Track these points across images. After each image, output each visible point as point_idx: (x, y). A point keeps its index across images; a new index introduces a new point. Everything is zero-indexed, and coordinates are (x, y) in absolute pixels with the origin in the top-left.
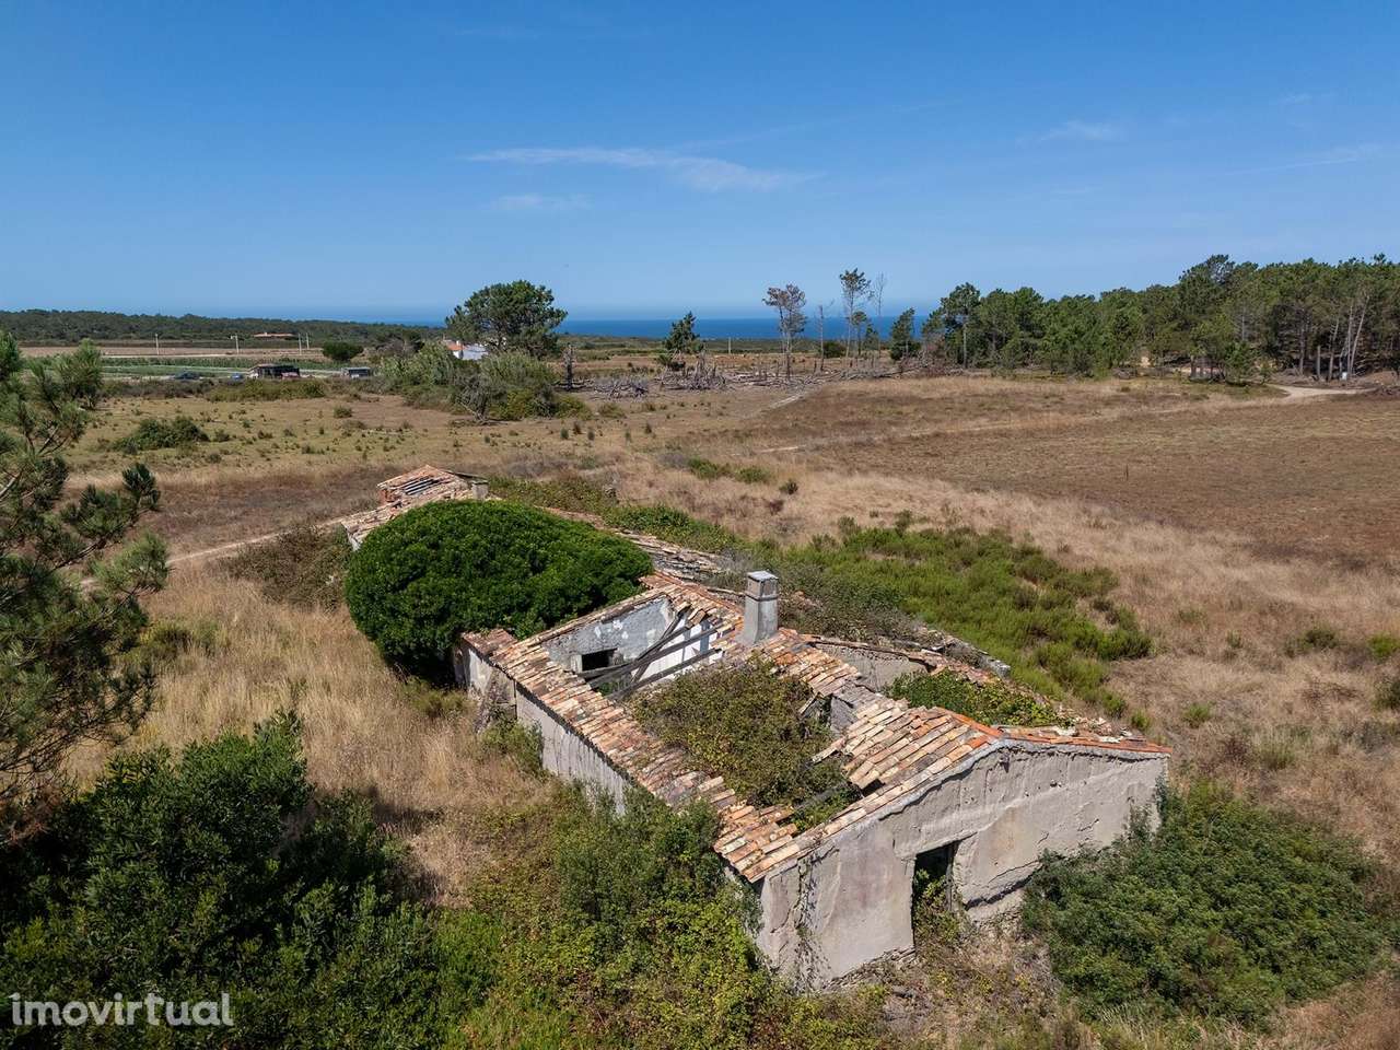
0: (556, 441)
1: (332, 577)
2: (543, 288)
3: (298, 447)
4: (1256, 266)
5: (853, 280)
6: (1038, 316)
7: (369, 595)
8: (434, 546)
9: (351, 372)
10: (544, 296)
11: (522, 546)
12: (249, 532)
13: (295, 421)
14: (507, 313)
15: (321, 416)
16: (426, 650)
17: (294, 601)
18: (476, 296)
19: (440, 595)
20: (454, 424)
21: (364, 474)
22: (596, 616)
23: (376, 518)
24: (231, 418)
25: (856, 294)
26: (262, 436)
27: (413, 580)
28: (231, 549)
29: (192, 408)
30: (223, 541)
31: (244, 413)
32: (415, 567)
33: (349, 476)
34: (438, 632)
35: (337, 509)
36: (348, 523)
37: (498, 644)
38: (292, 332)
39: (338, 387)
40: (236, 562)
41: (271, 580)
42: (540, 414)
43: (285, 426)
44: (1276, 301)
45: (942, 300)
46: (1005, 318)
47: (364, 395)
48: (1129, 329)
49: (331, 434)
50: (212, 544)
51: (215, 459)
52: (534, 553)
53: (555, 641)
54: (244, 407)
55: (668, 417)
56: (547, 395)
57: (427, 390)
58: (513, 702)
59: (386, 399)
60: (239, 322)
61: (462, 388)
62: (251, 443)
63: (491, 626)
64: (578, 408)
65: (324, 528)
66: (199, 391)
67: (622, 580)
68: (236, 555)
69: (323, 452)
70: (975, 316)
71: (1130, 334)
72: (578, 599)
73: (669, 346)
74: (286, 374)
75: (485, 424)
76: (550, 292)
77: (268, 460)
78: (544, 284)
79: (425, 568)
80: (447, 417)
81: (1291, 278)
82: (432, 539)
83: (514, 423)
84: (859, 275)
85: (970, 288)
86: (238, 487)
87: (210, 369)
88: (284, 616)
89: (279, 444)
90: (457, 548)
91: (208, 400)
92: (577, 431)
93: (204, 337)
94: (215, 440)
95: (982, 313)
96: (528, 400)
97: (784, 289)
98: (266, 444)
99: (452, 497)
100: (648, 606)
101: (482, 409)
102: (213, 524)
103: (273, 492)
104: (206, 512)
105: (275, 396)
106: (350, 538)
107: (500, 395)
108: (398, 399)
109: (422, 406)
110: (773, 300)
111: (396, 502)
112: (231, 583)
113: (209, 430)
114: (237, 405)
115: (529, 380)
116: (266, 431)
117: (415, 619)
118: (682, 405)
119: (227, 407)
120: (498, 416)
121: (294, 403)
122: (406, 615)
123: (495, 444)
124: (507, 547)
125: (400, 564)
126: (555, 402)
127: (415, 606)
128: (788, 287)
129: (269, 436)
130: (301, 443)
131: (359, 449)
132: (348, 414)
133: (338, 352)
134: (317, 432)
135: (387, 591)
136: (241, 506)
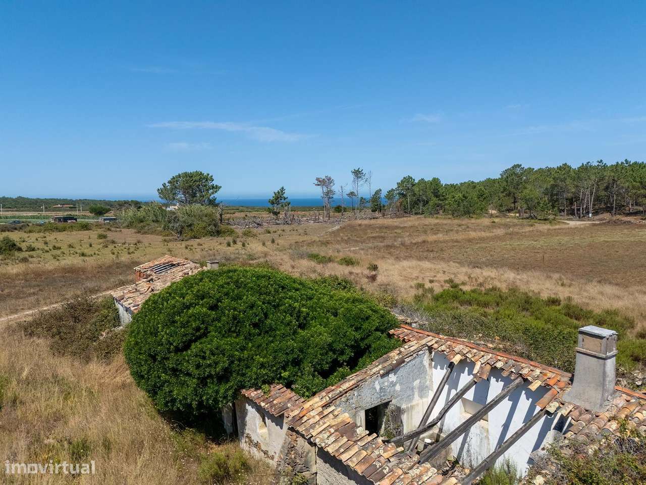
0: (224, 248)
1: (104, 334)
2: (208, 175)
3: (76, 253)
4: (534, 169)
5: (358, 173)
6: (441, 191)
7: (150, 355)
8: (213, 308)
9: (105, 220)
10: (208, 178)
11: (290, 305)
12: (42, 302)
13: (75, 241)
14: (190, 186)
15: (90, 238)
16: (209, 408)
17: (74, 354)
18: (174, 178)
19: (224, 355)
20: (165, 241)
21: (118, 265)
22: (374, 370)
23: (136, 289)
24: (37, 240)
25: (360, 179)
26: (55, 248)
27: (195, 341)
28: (27, 315)
29: (15, 236)
30: (22, 309)
31: (45, 237)
32: (198, 329)
33: (110, 267)
34: (222, 391)
35: (104, 286)
36: (116, 293)
37: (286, 404)
38: (73, 204)
39: (98, 226)
40: (31, 325)
41: (58, 337)
42: (211, 235)
43: (69, 243)
44: (552, 182)
45: (397, 183)
46: (426, 192)
47: (112, 229)
48: (485, 196)
49: (96, 247)
50: (16, 311)
51: (25, 260)
52: (299, 311)
53: (343, 399)
54: (45, 235)
55: (280, 236)
56: (215, 225)
57: (148, 225)
58: (314, 470)
59: (125, 231)
60: (45, 200)
61: (169, 222)
62: (48, 252)
63: (270, 382)
64: (231, 232)
65: (98, 298)
66: (20, 228)
67: (379, 333)
68: (30, 319)
69: (92, 256)
70: (413, 191)
71: (485, 198)
72: (342, 353)
73: (273, 203)
74: (70, 221)
75: (183, 240)
76: (212, 176)
77: (58, 260)
78: (208, 173)
79: (206, 328)
80: (160, 238)
81: (558, 172)
82: (212, 302)
83: (198, 240)
84: (360, 170)
85: (410, 178)
86: (38, 275)
87: (29, 220)
88: (65, 367)
89: (65, 252)
90: (235, 309)
91: (25, 232)
92: (235, 242)
93: (27, 207)
94: (26, 251)
95: (416, 189)
96: (205, 228)
97: (324, 178)
98: (58, 252)
99: (190, 274)
100: (415, 358)
101: (181, 233)
102: (17, 298)
103: (61, 277)
104: (13, 291)
105: (64, 229)
106: (117, 304)
107: (190, 225)
108: (133, 230)
109: (145, 233)
110: (319, 183)
111: (149, 279)
112: (26, 341)
113: (24, 246)
114: (42, 234)
115: (204, 218)
116: (57, 245)
117: (198, 378)
118: (284, 231)
119: (34, 236)
120: (188, 236)
121: (74, 233)
122: (188, 374)
123: (191, 249)
124: (276, 307)
125: (183, 325)
126: (219, 229)
127: (198, 366)
128: (326, 177)
129: (60, 248)
130: (79, 251)
131: (113, 254)
132: (105, 237)
133: (97, 211)
134: (88, 246)
135: (170, 352)
136: (38, 286)
